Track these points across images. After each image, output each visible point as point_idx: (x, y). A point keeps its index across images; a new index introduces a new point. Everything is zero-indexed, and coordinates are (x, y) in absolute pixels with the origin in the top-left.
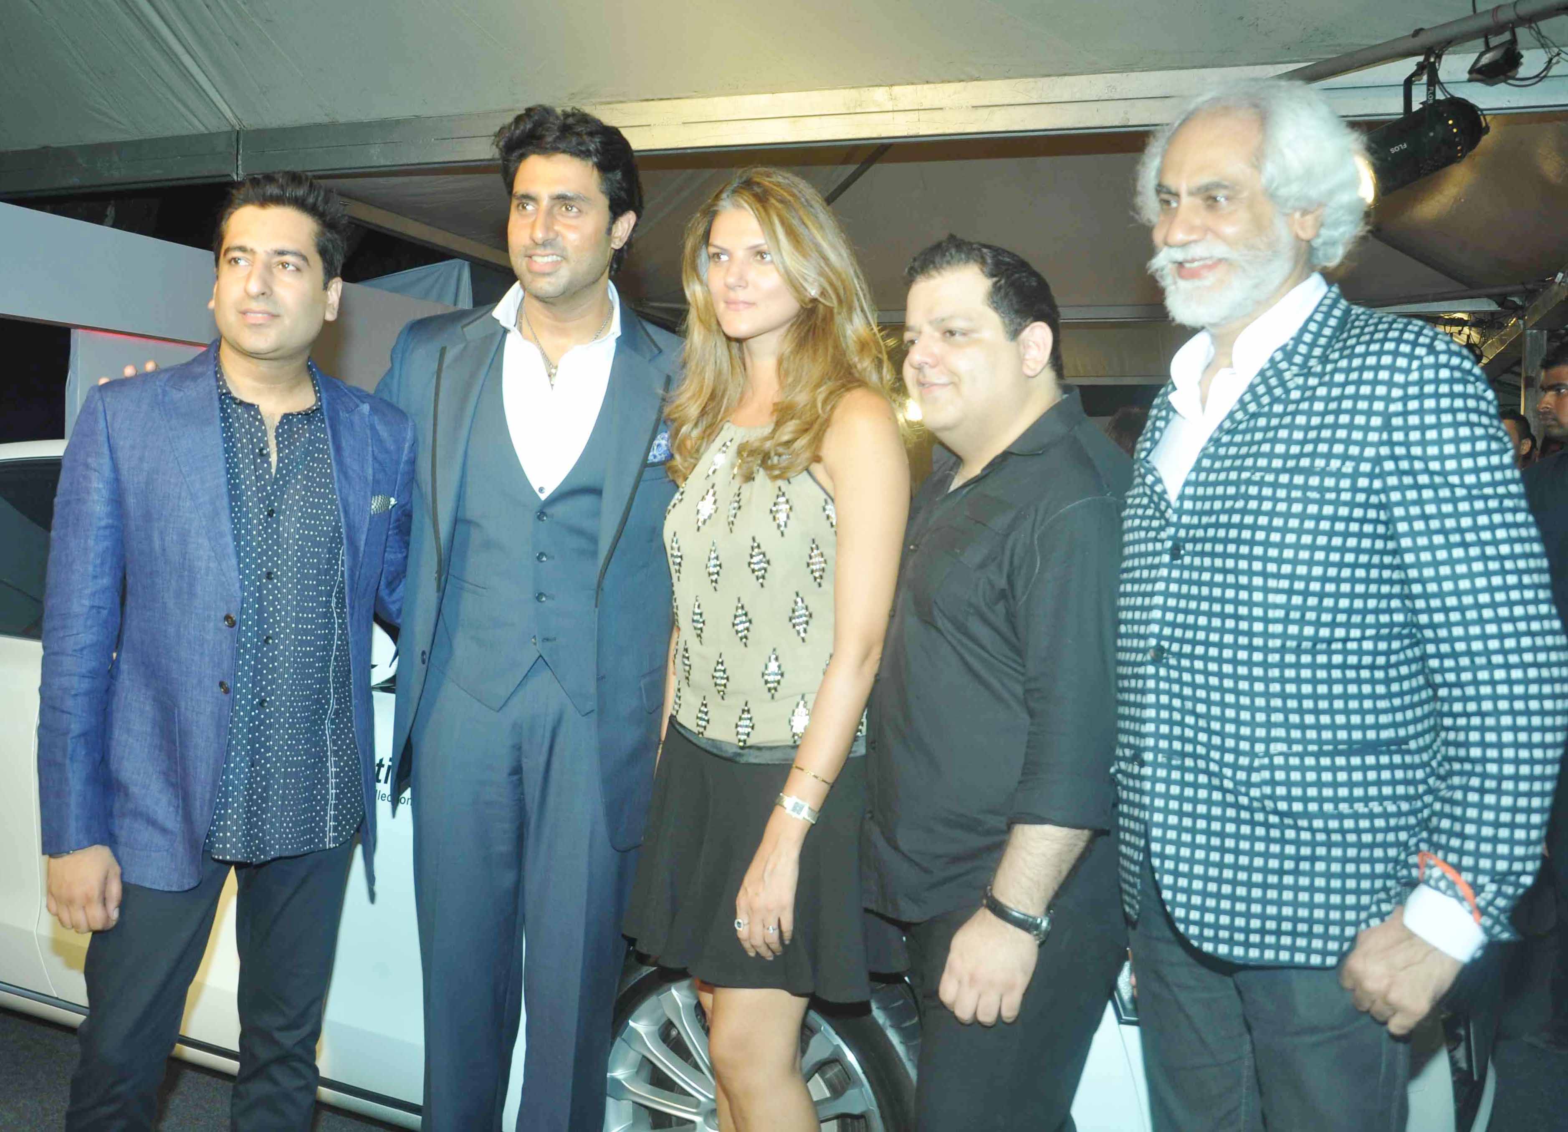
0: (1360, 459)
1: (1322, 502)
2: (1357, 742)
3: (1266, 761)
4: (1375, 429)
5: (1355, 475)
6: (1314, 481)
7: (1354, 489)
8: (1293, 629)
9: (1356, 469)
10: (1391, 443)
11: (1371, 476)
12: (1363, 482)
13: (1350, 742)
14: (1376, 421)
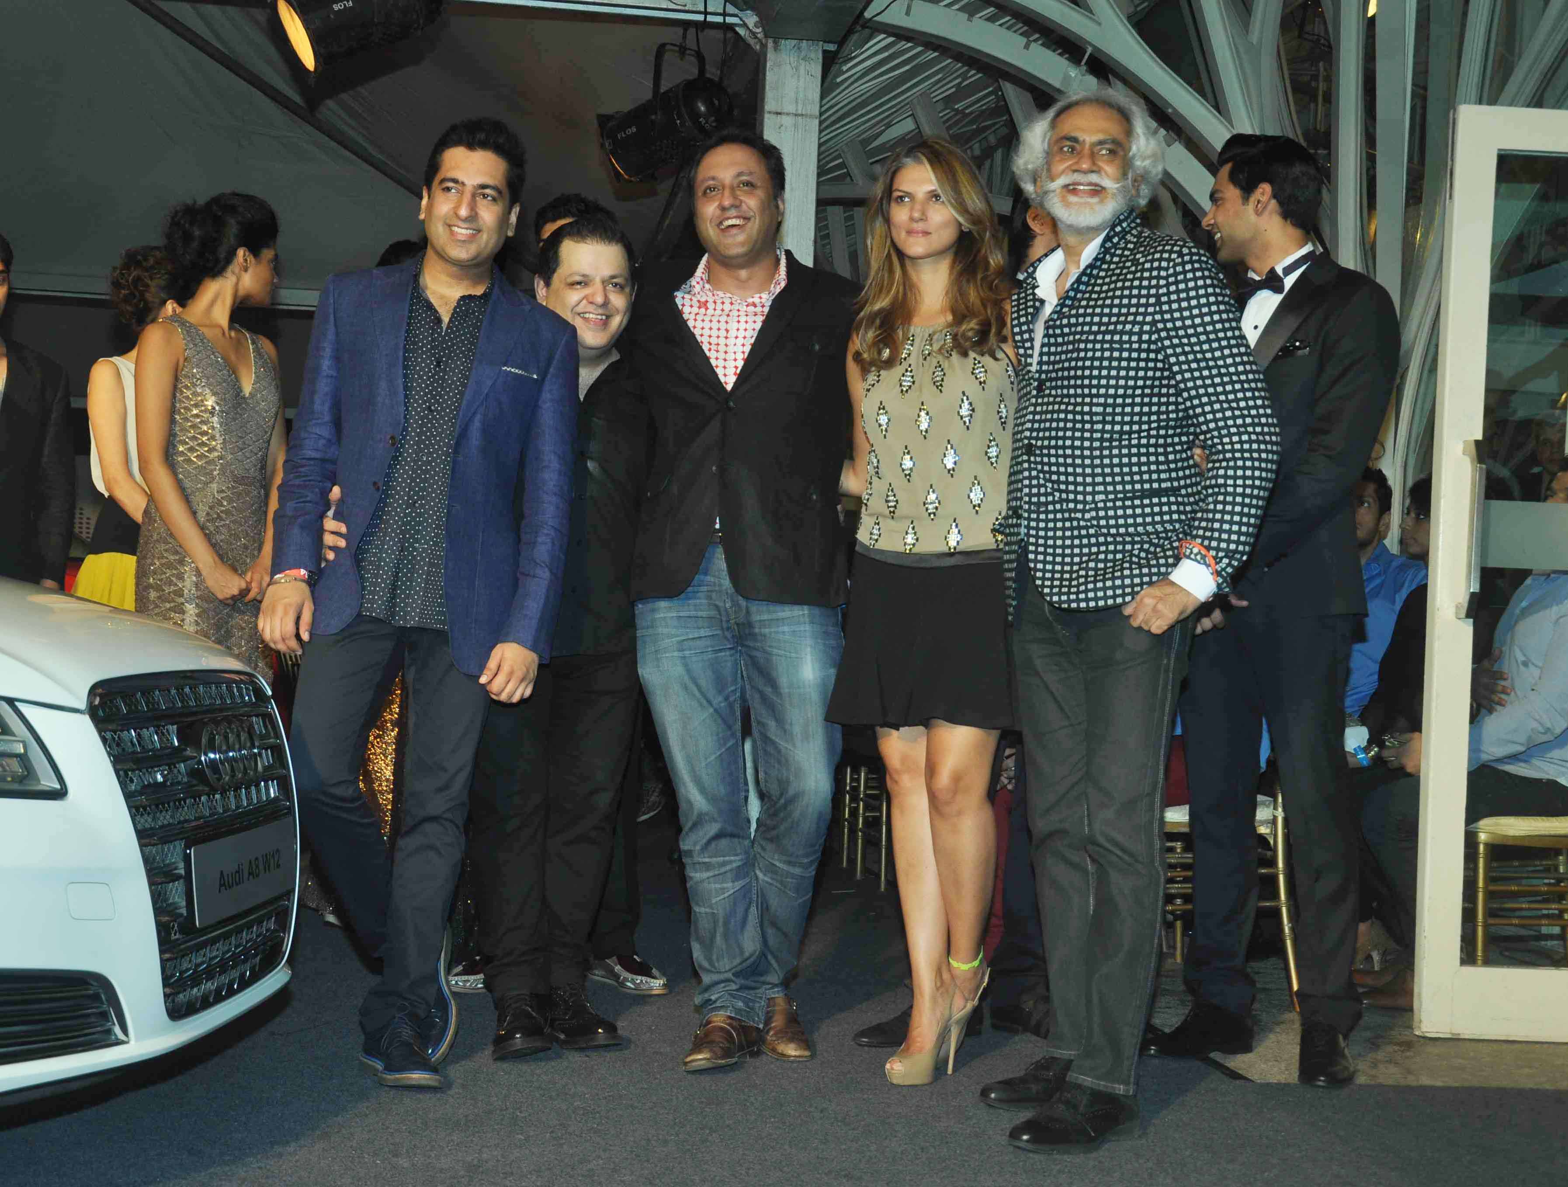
0: (1144, 323)
1: (1121, 350)
2: (1147, 490)
3: (1093, 506)
4: (1151, 305)
5: (1140, 333)
6: (1117, 338)
7: (1140, 341)
8: (1108, 427)
9: (1141, 329)
10: (1162, 312)
11: (1150, 333)
12: (1145, 337)
13: (1142, 490)
14: (1152, 300)
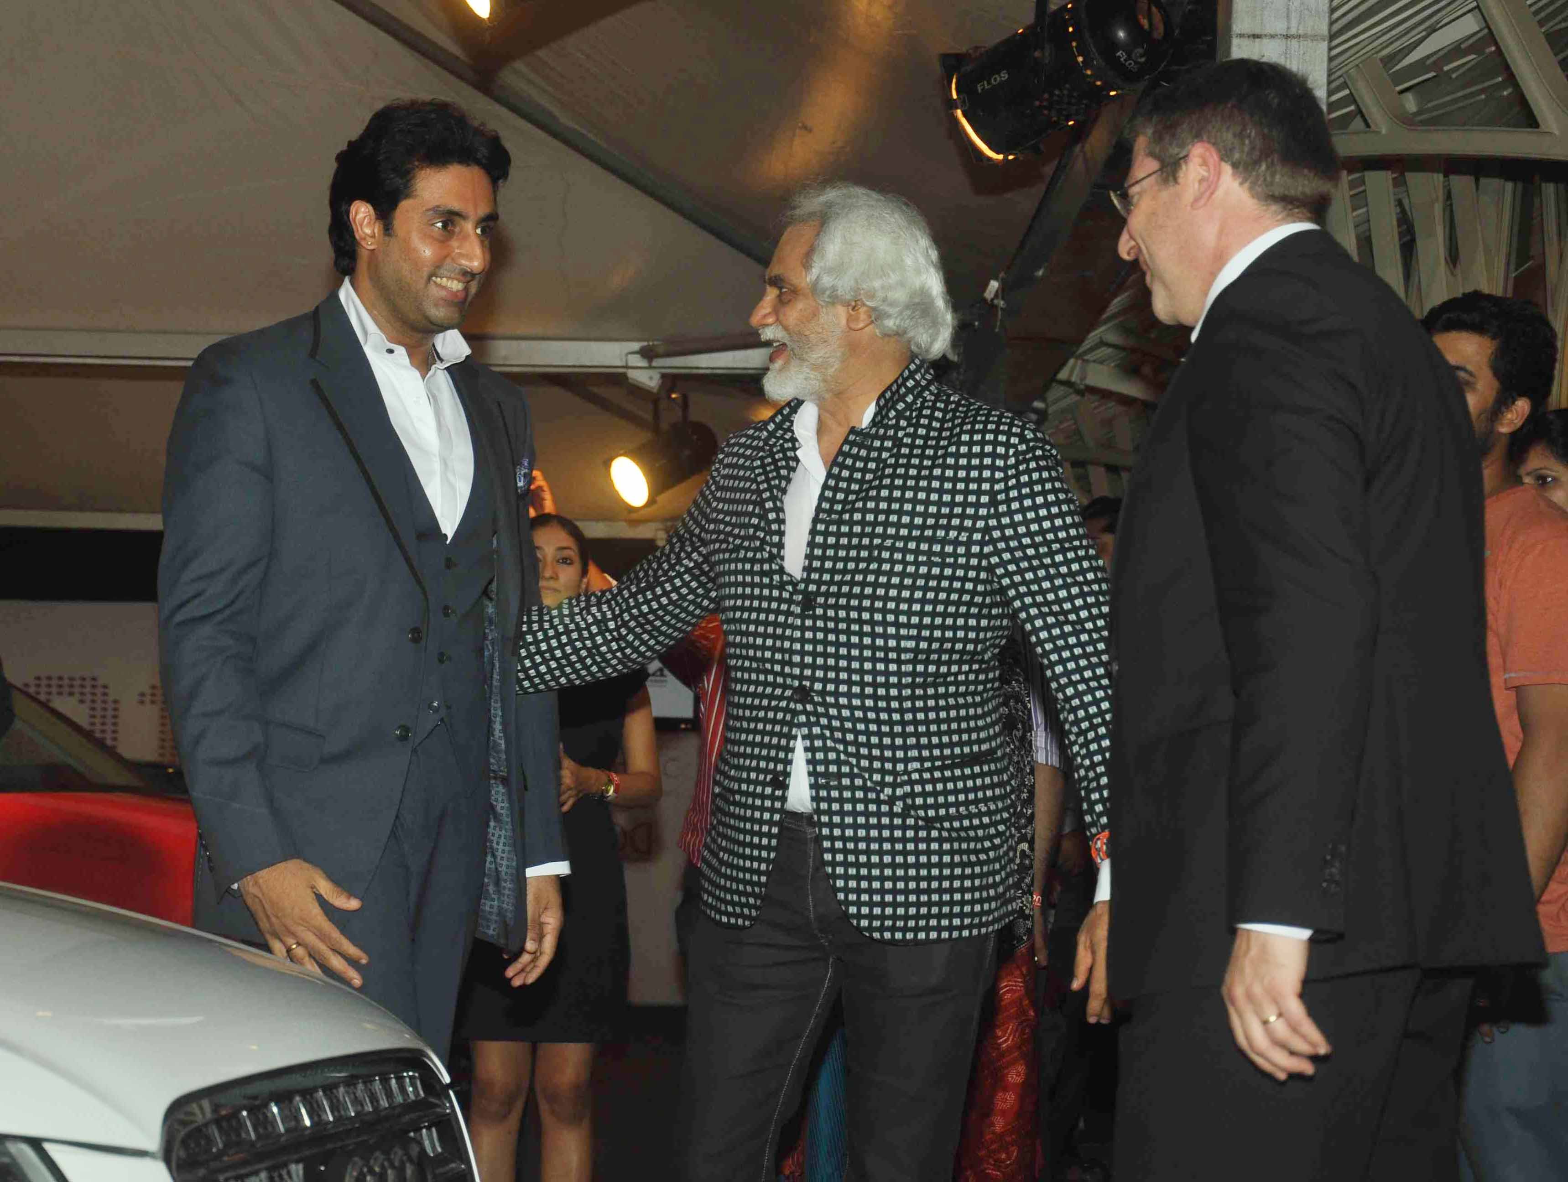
0: (973, 530)
1: (943, 565)
3: (906, 778)
4: (984, 505)
5: (969, 543)
6: (937, 548)
7: (968, 555)
8: (920, 668)
9: (970, 537)
10: (998, 516)
11: (982, 543)
12: (975, 549)
14: (985, 499)
